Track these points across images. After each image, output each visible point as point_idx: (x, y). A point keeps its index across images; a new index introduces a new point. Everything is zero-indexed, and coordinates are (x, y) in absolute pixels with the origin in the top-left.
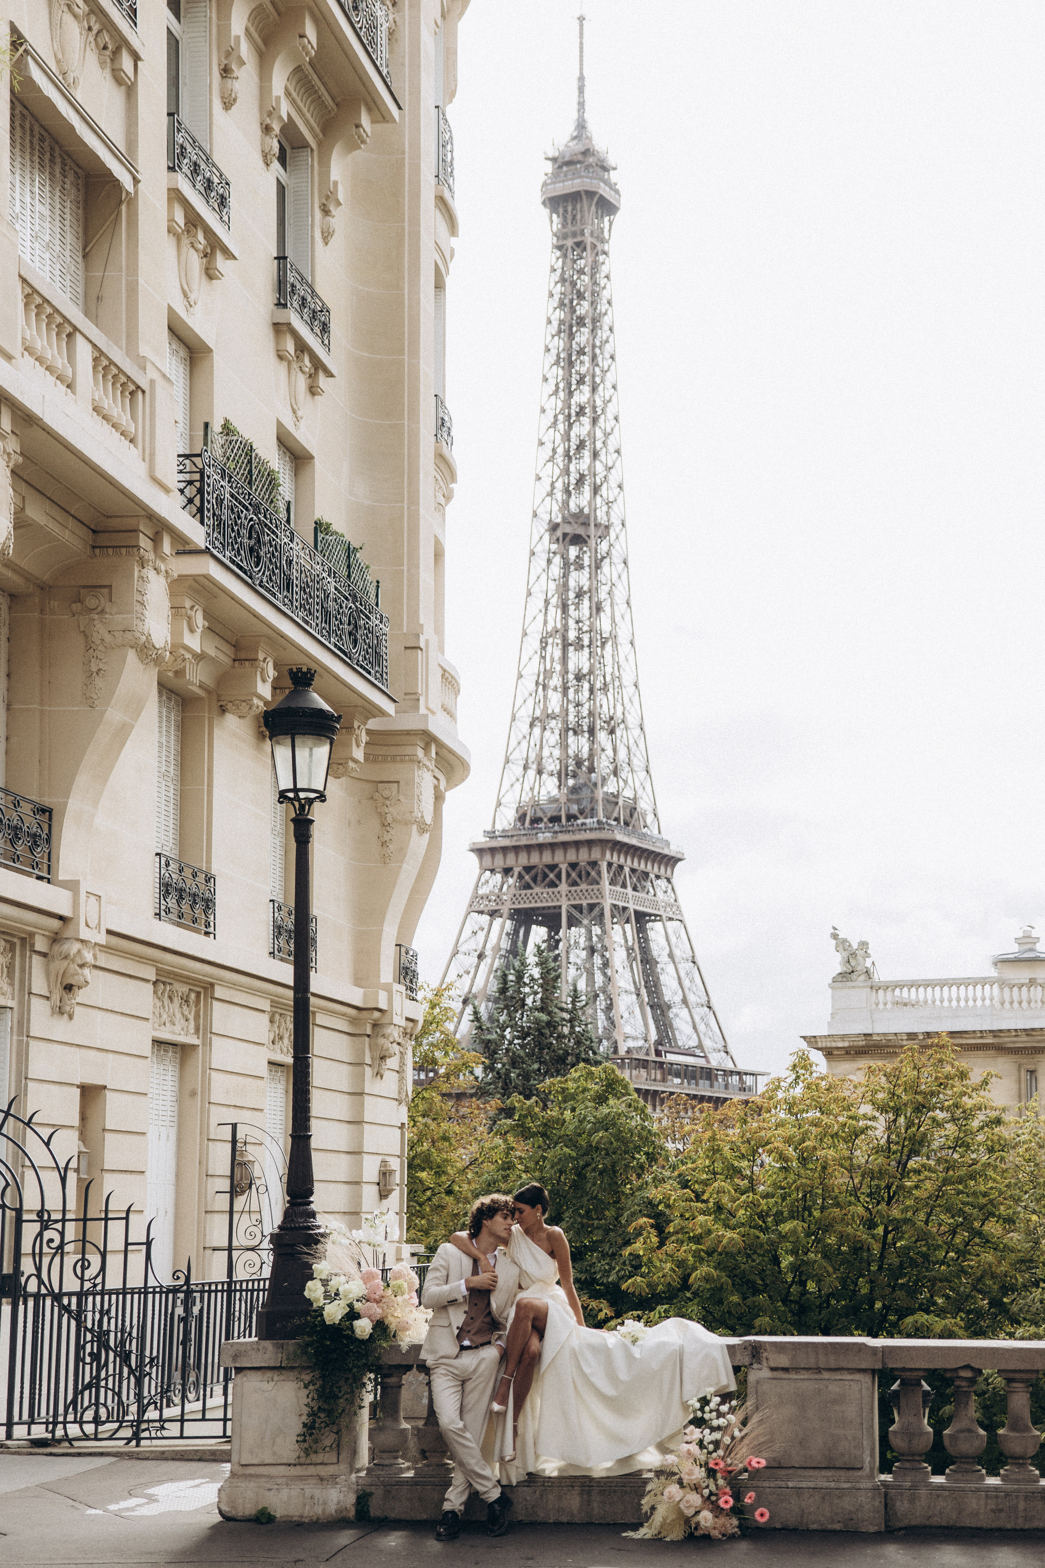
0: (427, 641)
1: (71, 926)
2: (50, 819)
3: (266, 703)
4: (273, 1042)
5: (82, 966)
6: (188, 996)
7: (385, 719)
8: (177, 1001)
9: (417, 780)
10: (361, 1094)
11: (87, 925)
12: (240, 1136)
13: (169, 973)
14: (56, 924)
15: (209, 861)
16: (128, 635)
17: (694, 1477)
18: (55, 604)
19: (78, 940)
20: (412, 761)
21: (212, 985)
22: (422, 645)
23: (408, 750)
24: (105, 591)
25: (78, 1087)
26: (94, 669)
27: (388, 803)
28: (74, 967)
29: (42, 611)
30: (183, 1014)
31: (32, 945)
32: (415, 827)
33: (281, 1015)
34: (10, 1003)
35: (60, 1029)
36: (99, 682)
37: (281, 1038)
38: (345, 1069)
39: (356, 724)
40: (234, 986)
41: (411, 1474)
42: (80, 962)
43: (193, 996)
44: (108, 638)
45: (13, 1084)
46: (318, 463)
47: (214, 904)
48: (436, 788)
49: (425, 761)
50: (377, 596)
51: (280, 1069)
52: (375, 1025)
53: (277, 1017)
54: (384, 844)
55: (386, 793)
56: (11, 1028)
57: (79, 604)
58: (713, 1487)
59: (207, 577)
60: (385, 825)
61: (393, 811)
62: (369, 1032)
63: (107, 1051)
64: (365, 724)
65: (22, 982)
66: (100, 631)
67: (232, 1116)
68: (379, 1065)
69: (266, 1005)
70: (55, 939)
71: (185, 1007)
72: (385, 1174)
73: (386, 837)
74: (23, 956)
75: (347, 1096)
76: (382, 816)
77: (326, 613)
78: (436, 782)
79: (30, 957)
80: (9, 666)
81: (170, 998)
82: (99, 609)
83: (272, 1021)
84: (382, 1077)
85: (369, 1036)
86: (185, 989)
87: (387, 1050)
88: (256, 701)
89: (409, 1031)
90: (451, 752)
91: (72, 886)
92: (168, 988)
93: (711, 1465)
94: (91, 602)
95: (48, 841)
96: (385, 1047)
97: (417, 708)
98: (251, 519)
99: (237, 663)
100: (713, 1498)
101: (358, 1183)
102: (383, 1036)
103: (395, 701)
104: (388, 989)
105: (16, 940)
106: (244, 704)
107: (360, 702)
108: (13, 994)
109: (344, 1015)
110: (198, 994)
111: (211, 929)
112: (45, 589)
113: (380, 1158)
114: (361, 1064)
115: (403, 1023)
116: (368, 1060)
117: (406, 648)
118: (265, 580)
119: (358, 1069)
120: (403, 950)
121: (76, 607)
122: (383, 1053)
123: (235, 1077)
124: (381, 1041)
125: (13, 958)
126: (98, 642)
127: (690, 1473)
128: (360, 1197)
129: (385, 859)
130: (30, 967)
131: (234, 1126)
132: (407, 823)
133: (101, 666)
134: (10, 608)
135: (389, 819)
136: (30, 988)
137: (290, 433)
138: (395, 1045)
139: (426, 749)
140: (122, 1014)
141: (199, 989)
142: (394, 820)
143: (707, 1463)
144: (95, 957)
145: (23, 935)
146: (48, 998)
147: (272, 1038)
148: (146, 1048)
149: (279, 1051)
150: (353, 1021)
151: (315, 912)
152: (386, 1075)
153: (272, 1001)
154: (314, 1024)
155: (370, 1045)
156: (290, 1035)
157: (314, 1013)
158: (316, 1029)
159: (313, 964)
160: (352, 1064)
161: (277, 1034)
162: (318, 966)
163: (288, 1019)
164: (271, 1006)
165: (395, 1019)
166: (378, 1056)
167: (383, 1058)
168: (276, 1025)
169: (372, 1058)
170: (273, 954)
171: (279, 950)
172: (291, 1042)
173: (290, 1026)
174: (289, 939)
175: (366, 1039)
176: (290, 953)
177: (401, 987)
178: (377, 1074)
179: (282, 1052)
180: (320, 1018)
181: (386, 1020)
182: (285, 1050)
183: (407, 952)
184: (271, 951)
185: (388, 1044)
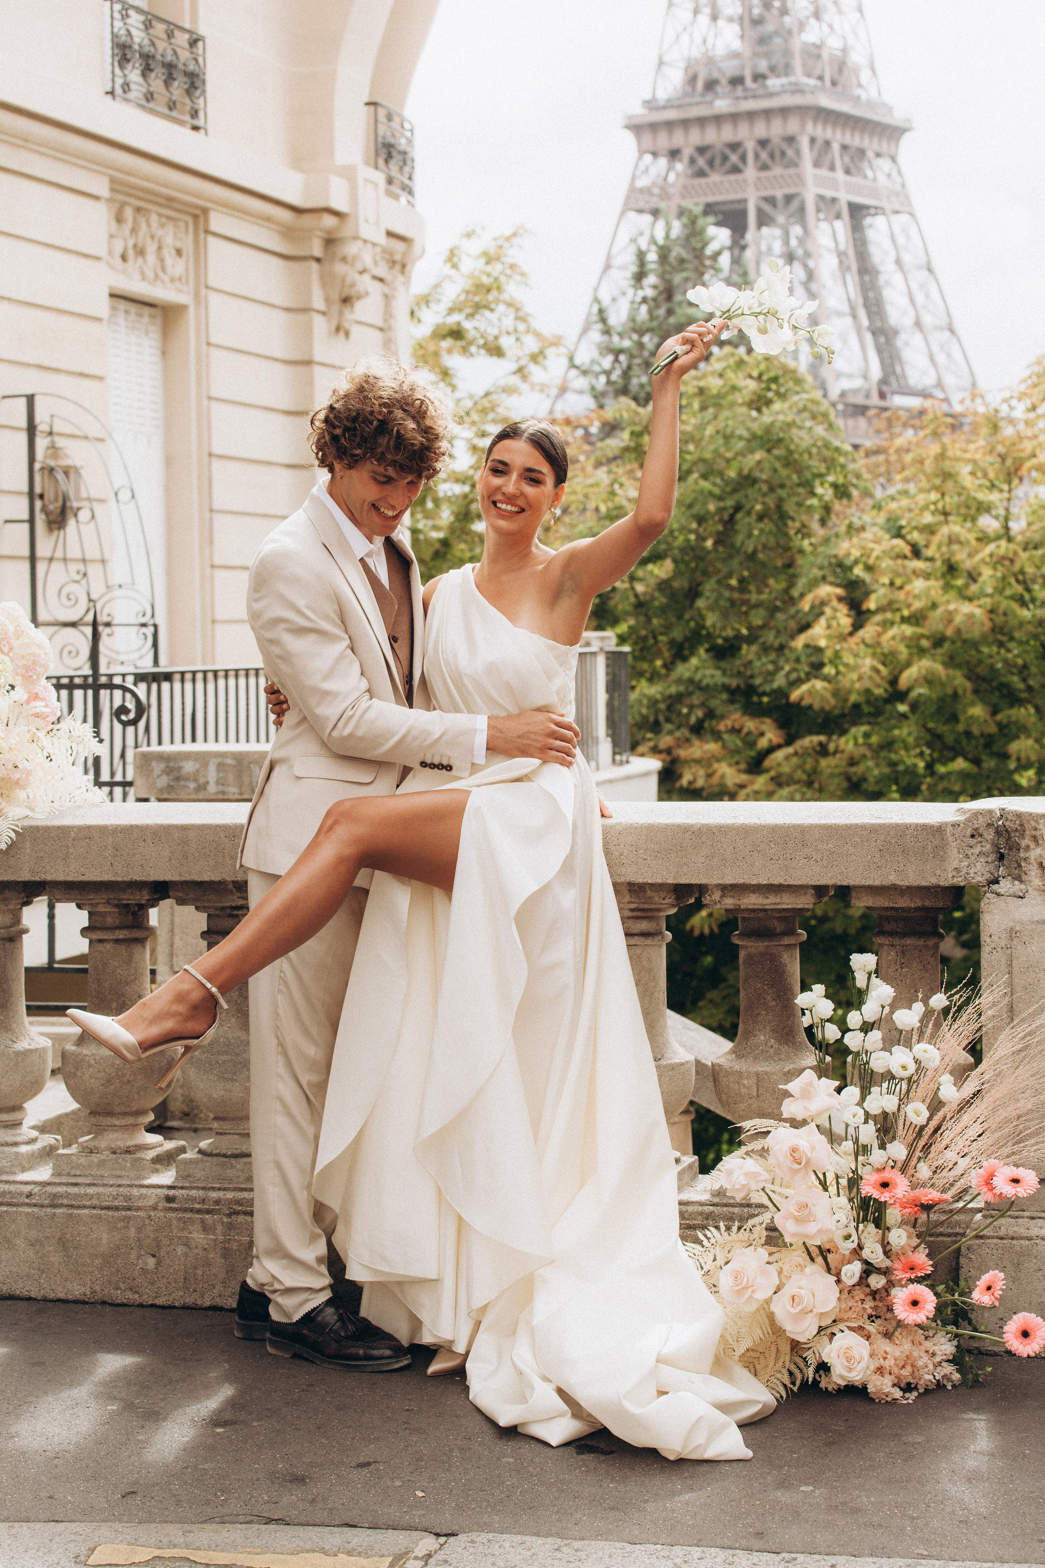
4: (124, 258)
10: (308, 363)
12: (40, 416)
17: (812, 1228)
33: (138, 210)
37: (141, 252)
38: (278, 318)
41: (43, 1173)
51: (147, 311)
52: (330, 242)
53: (129, 213)
58: (874, 1253)
62: (317, 251)
67: (29, 382)
68: (341, 313)
69: (101, 188)
75: (281, 366)
83: (119, 220)
84: (347, 334)
85: (318, 260)
87: (352, 285)
89: (398, 257)
93: (868, 1189)
96: (349, 280)
100: (877, 1282)
102: (344, 259)
104: (348, 174)
109: (268, 219)
114: (306, 310)
115: (382, 239)
116: (318, 302)
119: (300, 317)
120: (382, 112)
122: (346, 292)
123: (40, 313)
124: (340, 268)
127: (804, 1213)
131: (31, 400)
138: (366, 278)
143: (854, 1182)
147: (119, 248)
149: (137, 276)
150: (288, 233)
151: (202, 30)
152: (355, 330)
153: (113, 181)
154: (207, 232)
155: (322, 277)
156: (160, 248)
157: (205, 211)
158: (211, 240)
159: (200, 122)
160: (288, 310)
161: (131, 243)
162: (210, 126)
163: (154, 218)
164: (112, 190)
165: (366, 231)
166: (336, 296)
167: (346, 300)
168: (127, 228)
169: (327, 300)
170: (112, 93)
171: (126, 87)
172: (162, 261)
173: (160, 232)
174: (146, 71)
175: (314, 265)
176: (149, 96)
177: (380, 178)
178: (338, 329)
179: (144, 278)
180: (218, 222)
181: (346, 231)
182: (150, 274)
183: (389, 118)
184: (109, 89)
185: (353, 276)
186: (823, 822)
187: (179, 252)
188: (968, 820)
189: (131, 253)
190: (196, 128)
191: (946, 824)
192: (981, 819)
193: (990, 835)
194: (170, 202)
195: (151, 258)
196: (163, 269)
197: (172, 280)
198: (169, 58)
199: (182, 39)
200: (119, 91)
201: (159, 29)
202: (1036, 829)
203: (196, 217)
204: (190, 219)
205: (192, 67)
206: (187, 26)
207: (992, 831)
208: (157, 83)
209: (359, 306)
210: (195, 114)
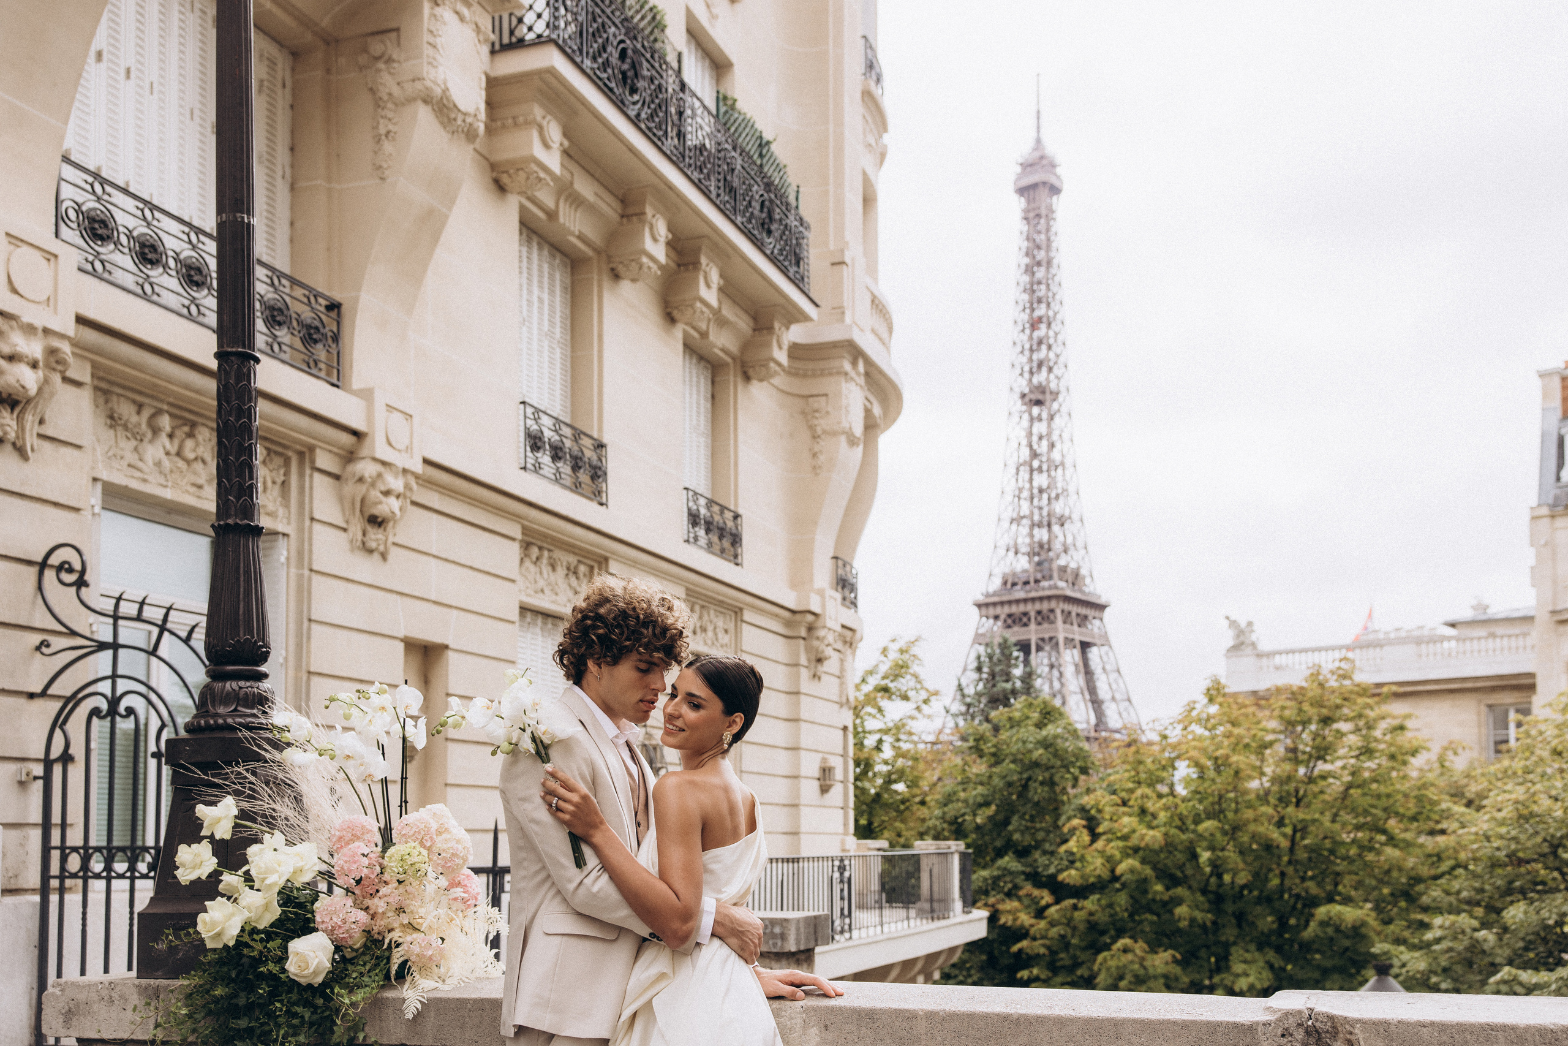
0: (853, 260)
1: (367, 442)
2: (339, 314)
3: (661, 267)
5: (387, 493)
6: (576, 568)
7: (808, 324)
8: (561, 571)
9: (845, 391)
10: (798, 693)
11: (390, 444)
13: (545, 536)
14: (346, 439)
15: (600, 429)
16: (418, 85)
18: (342, 61)
19: (375, 459)
20: (838, 373)
21: (606, 559)
22: (847, 260)
23: (835, 363)
24: (393, 35)
25: (402, 640)
26: (382, 131)
27: (817, 415)
28: (375, 494)
29: (328, 71)
30: (570, 586)
31: (313, 461)
32: (843, 439)
33: (703, 607)
34: (281, 528)
35: (364, 568)
36: (388, 147)
38: (786, 670)
39: (777, 325)
40: (634, 564)
42: (383, 488)
43: (582, 569)
44: (396, 91)
45: (292, 626)
46: (737, 69)
47: (605, 474)
48: (868, 412)
49: (852, 374)
50: (797, 199)
52: (810, 629)
53: (697, 608)
54: (814, 455)
55: (816, 406)
56: (288, 559)
57: (365, 56)
59: (552, 72)
60: (815, 437)
61: (822, 424)
62: (803, 633)
63: (450, 606)
64: (788, 329)
65: (301, 504)
66: (388, 83)
68: (816, 667)
69: (680, 592)
70: (349, 457)
71: (573, 580)
72: (826, 772)
73: (817, 448)
74: (301, 475)
75: (783, 696)
76: (812, 428)
77: (732, 191)
78: (868, 404)
79: (311, 476)
80: (293, 138)
81: (553, 567)
82: (386, 57)
83: (692, 610)
84: (819, 678)
85: (804, 639)
86: (572, 559)
87: (823, 652)
88: (645, 260)
89: (848, 639)
90: (881, 372)
91: (367, 395)
92: (546, 553)
94: (376, 48)
95: (336, 338)
96: (820, 649)
97: (842, 320)
98: (622, 41)
99: (625, 220)
101: (796, 777)
102: (818, 638)
103: (817, 305)
104: (821, 593)
105: (290, 453)
106: (633, 264)
107: (782, 301)
108: (289, 518)
109: (777, 616)
110: (592, 568)
111: (604, 500)
112: (331, 41)
113: (820, 755)
114: (797, 665)
115: (839, 628)
116: (803, 660)
117: (833, 264)
118: (643, 116)
119: (795, 669)
120: (840, 563)
121: (362, 59)
122: (819, 656)
124: (815, 643)
125: (287, 474)
126: (385, 98)
128: (798, 790)
129: (815, 469)
130: (311, 488)
132: (835, 434)
133: (391, 127)
134: (293, 70)
135: (819, 430)
136: (311, 512)
137: (703, 28)
138: (830, 649)
139: (854, 363)
140: (471, 568)
141: (592, 563)
142: (824, 432)
144: (407, 486)
145: (298, 447)
146: (345, 530)
148: (515, 615)
149: (702, 643)
150: (788, 624)
151: (740, 511)
152: (824, 677)
153: (687, 589)
154: (742, 621)
155: (806, 646)
156: (715, 628)
157: (741, 609)
158: (744, 625)
159: (739, 561)
160: (786, 665)
161: (698, 625)
162: (745, 563)
163: (712, 612)
164: (687, 595)
165: (830, 624)
166: (813, 658)
167: (819, 660)
168: (696, 616)
169: (809, 660)
170: (687, 541)
171: (696, 539)
172: (716, 634)
173: (715, 620)
174: (708, 531)
175: (802, 642)
176: (710, 544)
177: (838, 596)
178: (814, 676)
179: (706, 644)
180: (748, 615)
181: (819, 623)
182: (709, 642)
183: (844, 565)
184: (686, 538)
185: (822, 647)
186: (1136, 1016)
187: (726, 631)
188: (1279, 1020)
189: (698, 630)
190: (737, 564)
191: (1257, 1023)
192: (1291, 1019)
193: (1300, 1035)
194: (721, 603)
195: (710, 634)
196: (717, 639)
197: (722, 646)
198: (721, 525)
199: (728, 515)
200: (691, 540)
201: (716, 509)
202: (1351, 1033)
203: (736, 613)
204: (733, 614)
205: (734, 531)
206: (732, 508)
207: (1301, 1031)
208: (715, 539)
209: (826, 663)
210: (736, 556)
